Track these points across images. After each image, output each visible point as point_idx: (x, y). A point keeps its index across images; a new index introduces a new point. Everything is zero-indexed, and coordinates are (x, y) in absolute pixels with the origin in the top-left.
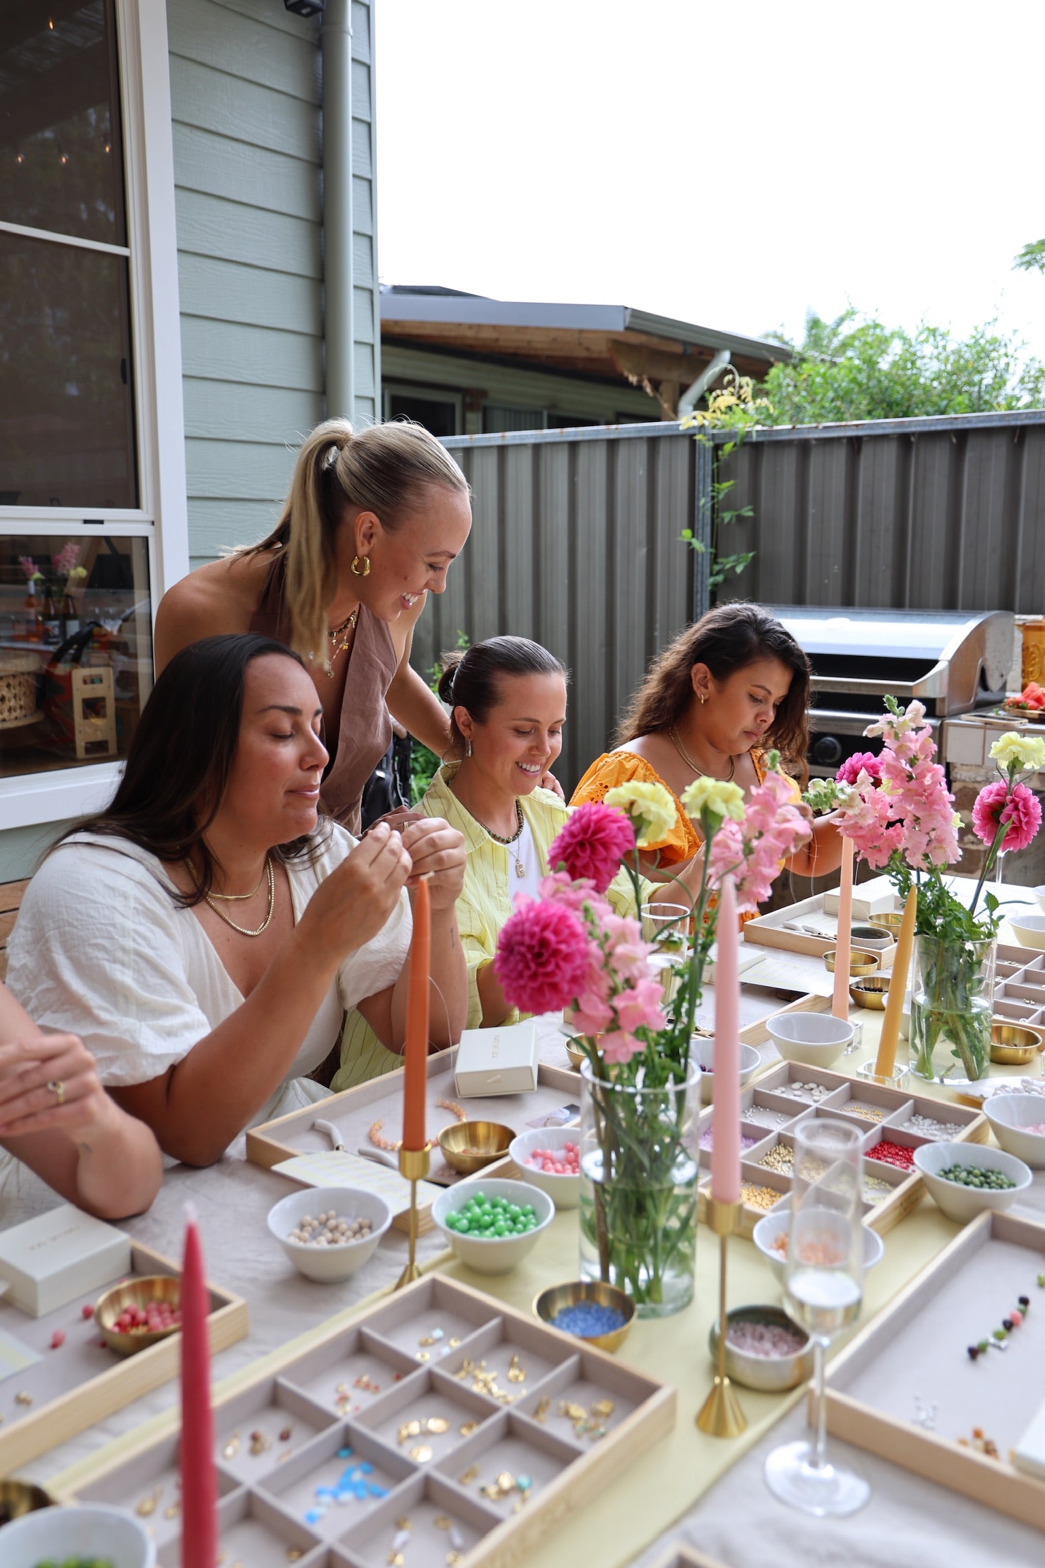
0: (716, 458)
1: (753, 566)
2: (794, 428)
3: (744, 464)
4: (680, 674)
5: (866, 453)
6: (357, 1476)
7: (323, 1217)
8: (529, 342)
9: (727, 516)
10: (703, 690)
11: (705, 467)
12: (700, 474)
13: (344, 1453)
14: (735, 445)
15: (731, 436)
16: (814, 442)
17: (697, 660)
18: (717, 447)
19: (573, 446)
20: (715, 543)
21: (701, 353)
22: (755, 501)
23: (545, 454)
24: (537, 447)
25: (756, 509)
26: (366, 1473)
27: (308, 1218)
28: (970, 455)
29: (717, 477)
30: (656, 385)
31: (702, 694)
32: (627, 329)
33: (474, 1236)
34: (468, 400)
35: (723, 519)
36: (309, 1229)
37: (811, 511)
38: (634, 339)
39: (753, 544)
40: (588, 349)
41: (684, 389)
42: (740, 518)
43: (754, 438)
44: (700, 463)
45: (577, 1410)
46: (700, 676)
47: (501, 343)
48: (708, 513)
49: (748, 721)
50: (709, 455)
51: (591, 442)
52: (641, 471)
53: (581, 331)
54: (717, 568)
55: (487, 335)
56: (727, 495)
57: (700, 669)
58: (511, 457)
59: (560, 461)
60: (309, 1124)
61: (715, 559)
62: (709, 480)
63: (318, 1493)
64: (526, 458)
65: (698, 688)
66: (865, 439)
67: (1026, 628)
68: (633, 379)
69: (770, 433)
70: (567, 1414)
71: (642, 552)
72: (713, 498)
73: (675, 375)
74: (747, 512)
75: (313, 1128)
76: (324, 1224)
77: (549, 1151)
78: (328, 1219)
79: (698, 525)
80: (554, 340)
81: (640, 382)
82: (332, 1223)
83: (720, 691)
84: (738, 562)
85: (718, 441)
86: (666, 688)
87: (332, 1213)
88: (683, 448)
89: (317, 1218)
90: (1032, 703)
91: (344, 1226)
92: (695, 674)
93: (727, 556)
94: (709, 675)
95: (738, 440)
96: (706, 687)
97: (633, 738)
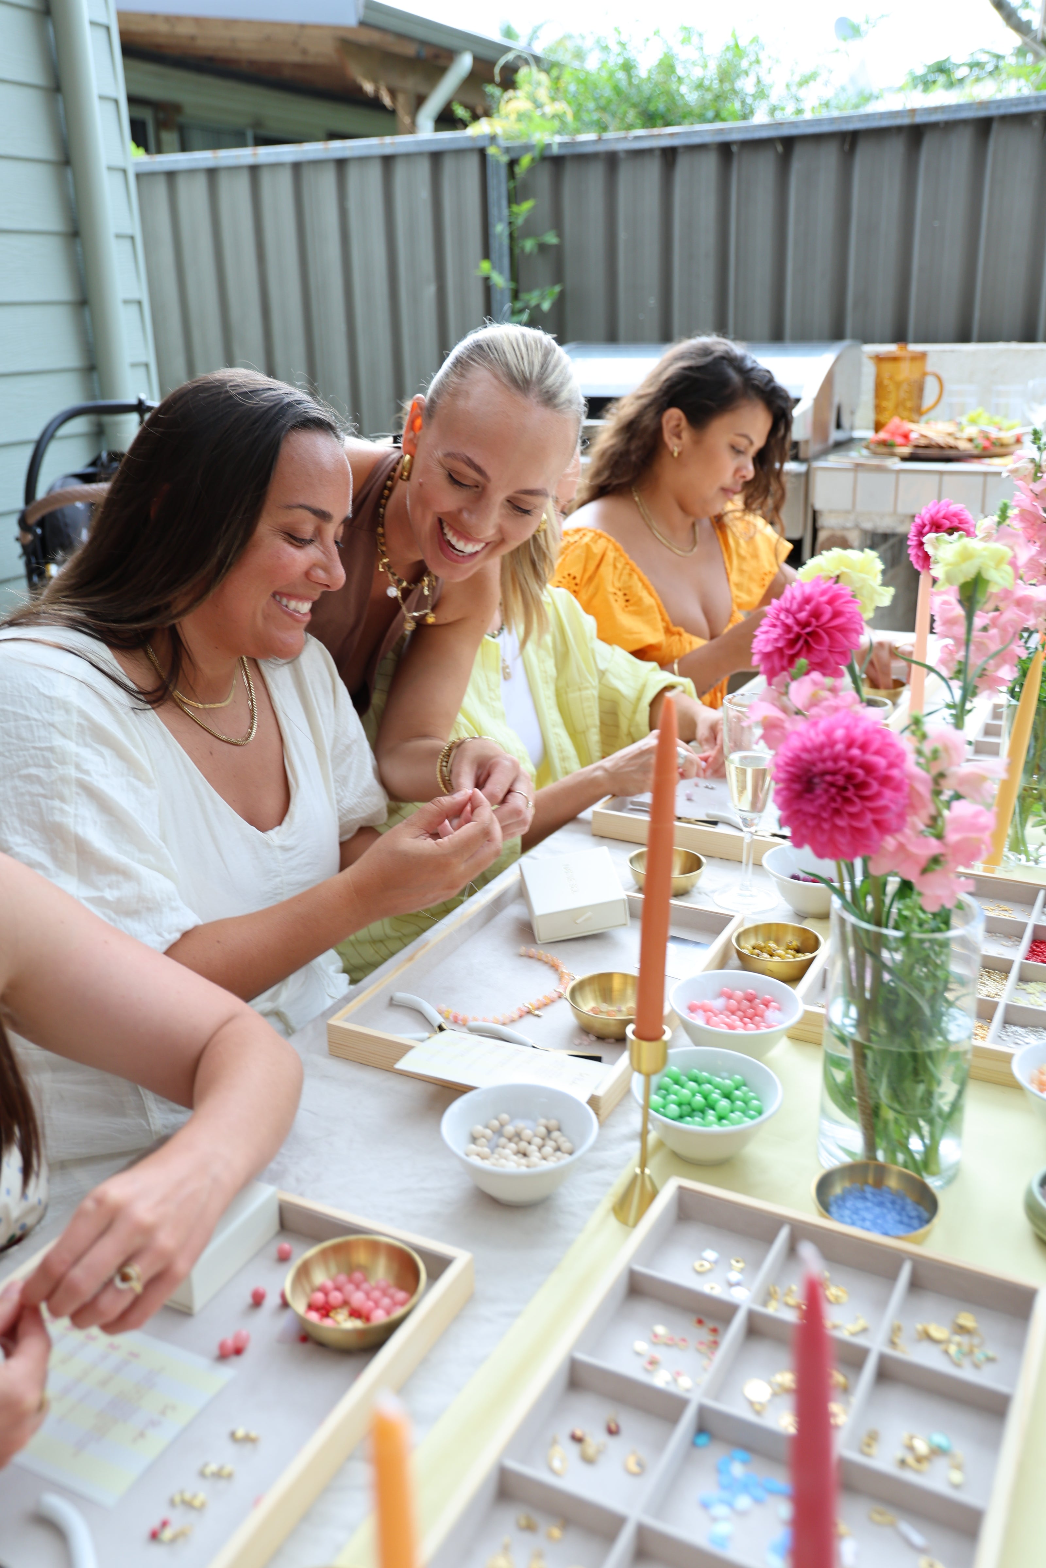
0: (511, 174)
1: (560, 303)
2: (600, 139)
3: (543, 180)
4: (647, 420)
5: (682, 165)
6: (738, 1470)
7: (495, 1123)
8: (233, 40)
9: (529, 245)
10: (675, 440)
11: (499, 186)
12: (493, 195)
13: (702, 1440)
14: (533, 160)
15: (527, 148)
16: (622, 155)
17: (671, 404)
18: (512, 164)
19: (341, 164)
20: (514, 276)
21: (437, 57)
22: (558, 225)
23: (308, 175)
24: (297, 167)
25: (560, 235)
26: (744, 1462)
27: (479, 1128)
28: (797, 166)
29: (514, 198)
30: (393, 93)
31: (673, 445)
32: (363, 24)
33: (692, 1125)
34: (161, 116)
35: (523, 250)
36: (483, 1141)
37: (622, 236)
38: (367, 37)
39: (558, 277)
40: (304, 52)
41: (420, 100)
42: (543, 248)
43: (555, 150)
44: (492, 182)
45: (938, 1332)
46: (673, 423)
47: (200, 43)
48: (506, 241)
49: (727, 478)
50: (503, 172)
51: (363, 160)
52: (424, 193)
53: (302, 26)
54: (519, 305)
55: (184, 30)
56: (527, 221)
57: (674, 415)
58: (266, 179)
59: (328, 180)
60: (387, 1000)
61: (515, 295)
62: (504, 202)
63: (705, 1506)
64: (285, 179)
65: (670, 438)
66: (680, 151)
67: (879, 359)
68: (369, 87)
69: (573, 144)
70: (927, 1337)
71: (430, 291)
72: (510, 223)
73: (411, 83)
74: (551, 239)
75: (393, 1004)
76: (499, 1132)
77: (706, 1001)
78: (502, 1125)
79: (494, 254)
80: (268, 39)
81: (377, 91)
82: (510, 1129)
83: (697, 442)
84: (543, 298)
85: (514, 155)
86: (629, 440)
87: (505, 1117)
88: (472, 164)
89: (487, 1127)
90: (900, 440)
91: (527, 1133)
92: (668, 422)
93: (529, 290)
94: (684, 423)
95: (536, 153)
96: (679, 436)
97: (583, 504)
